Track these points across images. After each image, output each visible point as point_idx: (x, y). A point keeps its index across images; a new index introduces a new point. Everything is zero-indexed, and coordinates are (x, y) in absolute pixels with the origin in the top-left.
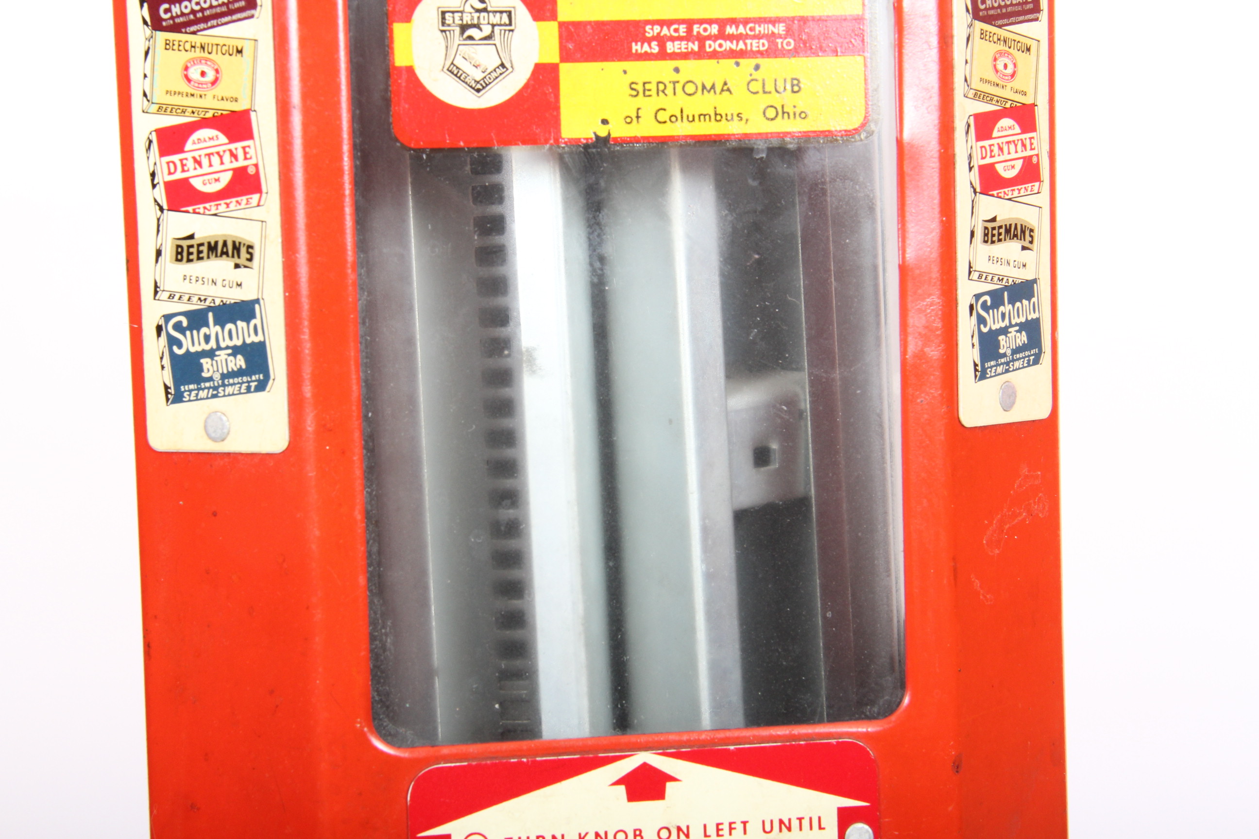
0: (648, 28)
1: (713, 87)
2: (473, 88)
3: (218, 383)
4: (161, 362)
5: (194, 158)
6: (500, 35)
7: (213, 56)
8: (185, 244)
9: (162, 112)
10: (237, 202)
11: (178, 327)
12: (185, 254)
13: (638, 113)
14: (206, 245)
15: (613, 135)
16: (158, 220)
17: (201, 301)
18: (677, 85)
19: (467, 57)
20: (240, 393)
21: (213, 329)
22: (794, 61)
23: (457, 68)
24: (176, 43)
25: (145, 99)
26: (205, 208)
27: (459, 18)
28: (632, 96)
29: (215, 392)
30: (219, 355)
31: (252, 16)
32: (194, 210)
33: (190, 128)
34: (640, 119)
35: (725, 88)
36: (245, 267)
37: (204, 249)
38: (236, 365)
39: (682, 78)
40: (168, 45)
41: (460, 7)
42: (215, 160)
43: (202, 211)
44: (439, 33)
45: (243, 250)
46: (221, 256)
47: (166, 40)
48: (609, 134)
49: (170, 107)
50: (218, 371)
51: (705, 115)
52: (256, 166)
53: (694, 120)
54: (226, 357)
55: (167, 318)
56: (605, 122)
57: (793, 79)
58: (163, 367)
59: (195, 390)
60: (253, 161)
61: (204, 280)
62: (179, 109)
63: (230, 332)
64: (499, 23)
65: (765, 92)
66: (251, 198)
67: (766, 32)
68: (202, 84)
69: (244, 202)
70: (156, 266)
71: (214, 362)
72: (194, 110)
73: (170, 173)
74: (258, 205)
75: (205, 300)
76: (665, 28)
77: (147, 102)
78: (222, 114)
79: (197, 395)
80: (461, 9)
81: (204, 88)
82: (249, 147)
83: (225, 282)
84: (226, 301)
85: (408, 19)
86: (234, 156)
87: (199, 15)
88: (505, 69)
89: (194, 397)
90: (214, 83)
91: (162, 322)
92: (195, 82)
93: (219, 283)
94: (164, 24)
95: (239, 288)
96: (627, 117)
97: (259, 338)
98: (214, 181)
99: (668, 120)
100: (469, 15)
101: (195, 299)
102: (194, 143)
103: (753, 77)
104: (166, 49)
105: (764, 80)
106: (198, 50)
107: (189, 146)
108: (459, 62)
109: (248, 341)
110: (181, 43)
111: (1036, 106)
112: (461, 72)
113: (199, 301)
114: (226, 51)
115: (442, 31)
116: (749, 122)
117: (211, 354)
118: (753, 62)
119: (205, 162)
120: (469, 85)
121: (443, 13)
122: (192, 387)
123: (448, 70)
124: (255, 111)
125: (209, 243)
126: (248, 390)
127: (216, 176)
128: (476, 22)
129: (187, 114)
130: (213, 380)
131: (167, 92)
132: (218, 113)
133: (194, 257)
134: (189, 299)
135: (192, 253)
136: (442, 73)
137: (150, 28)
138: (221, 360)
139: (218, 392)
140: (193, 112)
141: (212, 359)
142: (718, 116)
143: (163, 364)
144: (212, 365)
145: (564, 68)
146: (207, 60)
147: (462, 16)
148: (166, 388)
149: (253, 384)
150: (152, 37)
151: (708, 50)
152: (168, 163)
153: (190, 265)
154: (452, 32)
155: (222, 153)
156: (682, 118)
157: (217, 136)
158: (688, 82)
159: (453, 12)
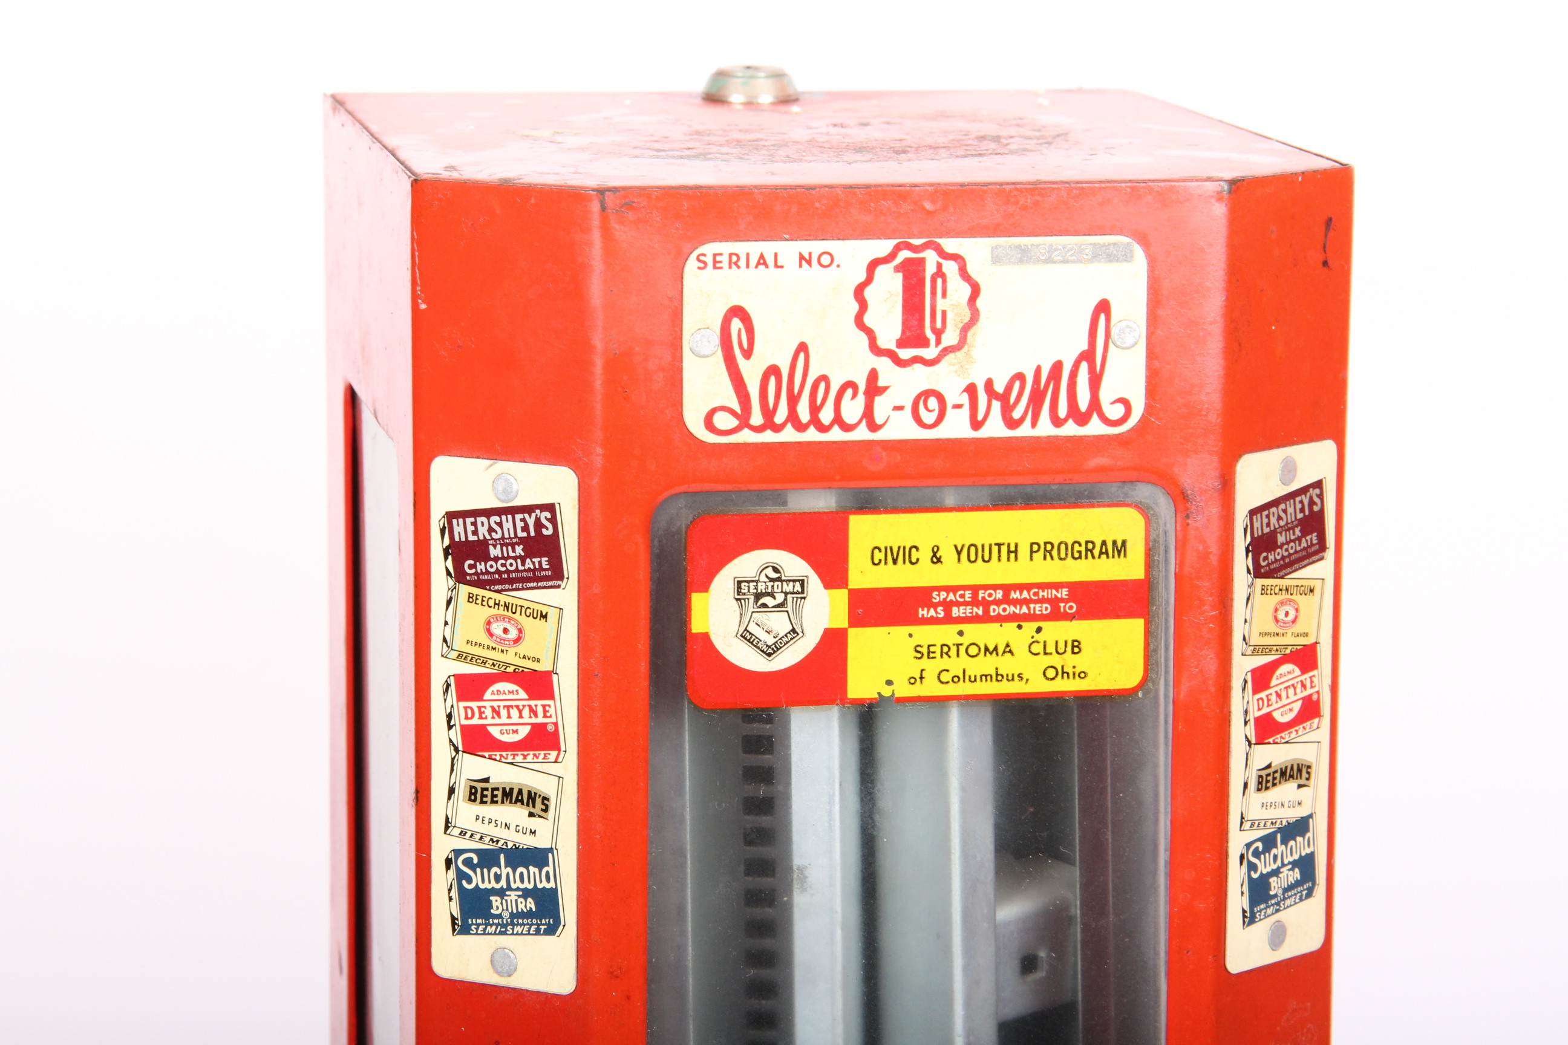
0: (934, 594)
1: (996, 649)
2: (765, 653)
3: (507, 921)
4: (449, 893)
5: (492, 707)
6: (793, 602)
7: (517, 616)
8: (479, 786)
9: (462, 660)
10: (535, 755)
11: (468, 862)
12: (479, 795)
13: (921, 675)
14: (501, 790)
15: (897, 695)
16: (453, 759)
17: (493, 842)
18: (960, 647)
19: (760, 624)
20: (529, 934)
21: (505, 871)
22: (1075, 623)
23: (750, 633)
24: (480, 598)
25: (445, 644)
26: (501, 756)
27: (754, 587)
28: (916, 658)
29: (503, 930)
30: (510, 895)
31: (559, 587)
32: (490, 756)
33: (492, 679)
34: (923, 680)
35: (1008, 649)
36: (540, 816)
37: (499, 793)
38: (526, 906)
39: (965, 640)
40: (471, 598)
41: (755, 577)
42: (514, 713)
43: (498, 758)
44: (735, 601)
45: (539, 801)
46: (516, 803)
47: (469, 593)
48: (893, 694)
49: (471, 656)
50: (507, 909)
51: (986, 676)
52: (556, 724)
53: (975, 680)
54: (516, 898)
55: (458, 853)
56: (889, 683)
57: (1074, 641)
58: (450, 899)
59: (482, 924)
60: (553, 720)
61: (497, 822)
62: (480, 659)
63: (521, 874)
64: (792, 591)
65: (1045, 653)
66: (549, 754)
67: (1050, 597)
68: (504, 640)
69: (542, 756)
70: (448, 802)
71: (504, 901)
72: (495, 663)
73: (467, 718)
74: (556, 762)
75: (498, 841)
76: (951, 594)
77: (447, 648)
78: (523, 671)
79: (485, 930)
80: (757, 579)
81: (506, 644)
82: (549, 706)
83: (518, 828)
84: (519, 846)
85: (705, 588)
86: (533, 712)
87: (505, 576)
88: (796, 634)
89: (481, 931)
90: (517, 641)
91: (451, 856)
92: (497, 637)
93: (513, 827)
94: (468, 578)
95: (532, 836)
96: (910, 678)
97: (552, 885)
98: (511, 732)
99: (950, 681)
100: (764, 584)
101: (487, 839)
102: (493, 693)
103: (1034, 639)
104: (469, 601)
105: (1045, 642)
106: (501, 608)
107: (488, 695)
108: (752, 628)
109: (540, 886)
110: (484, 599)
111: (1319, 643)
112: (754, 637)
113: (491, 842)
114: (530, 613)
115: (737, 600)
116: (1029, 682)
117: (501, 893)
118: (1036, 625)
119: (504, 712)
120: (761, 650)
121: (739, 583)
122: (479, 921)
123: (741, 636)
124: (556, 673)
125: (504, 789)
126: (538, 932)
127: (515, 728)
128: (770, 591)
129: (487, 665)
130: (503, 919)
131: (468, 642)
132: (519, 670)
133: (488, 799)
134: (481, 838)
135: (486, 796)
136: (736, 639)
137: (453, 579)
138: (511, 900)
139: (507, 930)
140: (494, 665)
141: (502, 899)
142: (999, 676)
143: (450, 895)
144: (502, 903)
145: (852, 632)
146: (510, 619)
147: (757, 585)
148: (453, 918)
149: (543, 927)
150: (455, 588)
151: (992, 614)
152: (466, 708)
153: (483, 807)
154: (747, 600)
155: (521, 708)
156: (964, 678)
157: (517, 691)
158: (971, 644)
159: (748, 582)
